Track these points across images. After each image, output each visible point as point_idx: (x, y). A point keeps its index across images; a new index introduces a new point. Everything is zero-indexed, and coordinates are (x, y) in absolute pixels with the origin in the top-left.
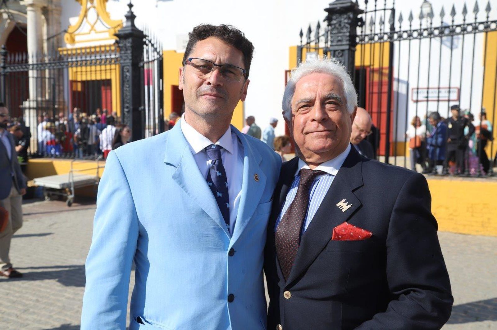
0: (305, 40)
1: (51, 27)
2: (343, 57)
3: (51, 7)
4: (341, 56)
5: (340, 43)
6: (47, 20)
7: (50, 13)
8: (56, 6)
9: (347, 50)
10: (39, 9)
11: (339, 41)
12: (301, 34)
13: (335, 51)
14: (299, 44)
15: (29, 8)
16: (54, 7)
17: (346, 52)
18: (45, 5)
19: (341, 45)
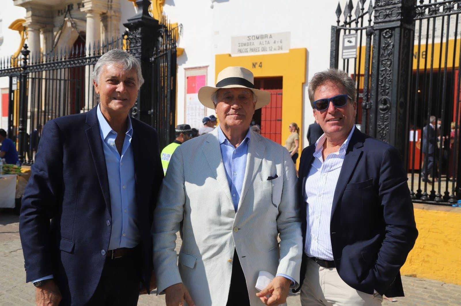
0: (342, 18)
1: (109, 34)
2: (393, 38)
3: (110, 13)
4: (390, 37)
5: (387, 19)
6: (106, 27)
7: (109, 19)
8: (114, 12)
9: (397, 27)
10: (99, 15)
11: (387, 15)
12: (339, 11)
13: (381, 30)
14: (336, 24)
15: (88, 15)
16: (113, 13)
17: (397, 30)
18: (105, 11)
19: (390, 21)
